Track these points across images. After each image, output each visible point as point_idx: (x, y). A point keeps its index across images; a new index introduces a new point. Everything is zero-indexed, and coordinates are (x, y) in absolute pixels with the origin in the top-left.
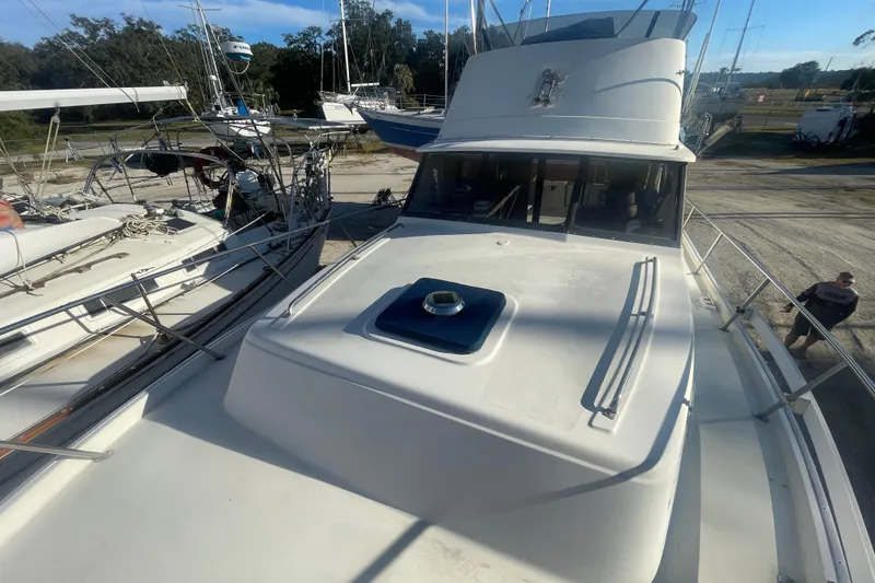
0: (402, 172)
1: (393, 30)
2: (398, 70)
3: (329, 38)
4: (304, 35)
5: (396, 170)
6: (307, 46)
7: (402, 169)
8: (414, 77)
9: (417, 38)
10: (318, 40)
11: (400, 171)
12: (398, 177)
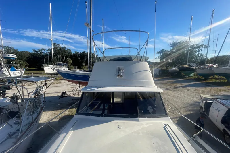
1: (66, 51)
2: (68, 59)
3: (48, 51)
4: (40, 50)
5: (67, 85)
8: (72, 61)
10: (44, 52)
11: (69, 85)
12: (68, 87)
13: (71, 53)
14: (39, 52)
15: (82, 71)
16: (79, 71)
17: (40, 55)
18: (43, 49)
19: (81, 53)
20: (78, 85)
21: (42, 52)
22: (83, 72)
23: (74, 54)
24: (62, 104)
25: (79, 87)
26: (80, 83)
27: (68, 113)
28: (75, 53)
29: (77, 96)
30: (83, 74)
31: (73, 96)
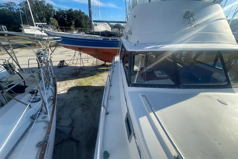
0: (64, 53)
1: (46, 7)
2: (51, 20)
3: (19, 7)
4: (7, 4)
5: (61, 52)
6: (10, 8)
7: (63, 52)
8: (58, 22)
9: (56, 11)
10: (14, 7)
11: (63, 53)
12: (63, 55)
13: (54, 11)
14: (7, 8)
15: (81, 33)
16: (77, 33)
17: (11, 13)
18: (12, 3)
19: (66, 11)
20: (78, 52)
21: (12, 7)
22: (83, 34)
23: (57, 13)
24: (64, 74)
25: (80, 54)
26: (80, 49)
27: (75, 83)
28: (58, 10)
29: (79, 65)
30: (83, 38)
31: (74, 65)
